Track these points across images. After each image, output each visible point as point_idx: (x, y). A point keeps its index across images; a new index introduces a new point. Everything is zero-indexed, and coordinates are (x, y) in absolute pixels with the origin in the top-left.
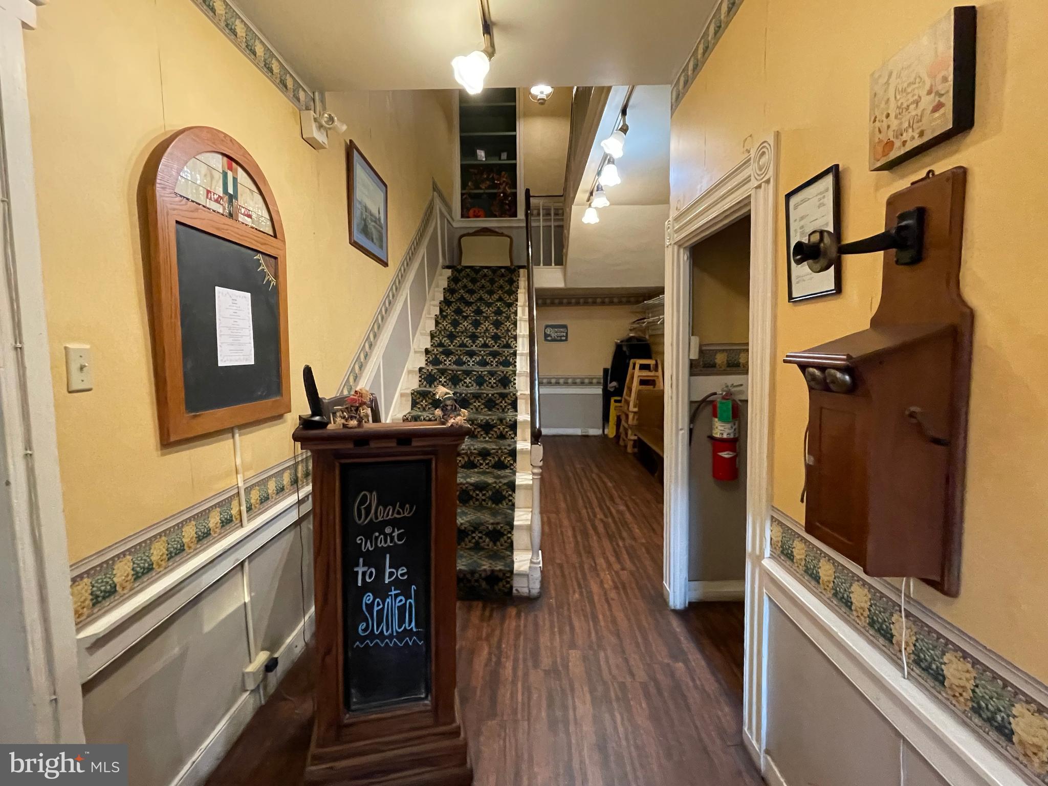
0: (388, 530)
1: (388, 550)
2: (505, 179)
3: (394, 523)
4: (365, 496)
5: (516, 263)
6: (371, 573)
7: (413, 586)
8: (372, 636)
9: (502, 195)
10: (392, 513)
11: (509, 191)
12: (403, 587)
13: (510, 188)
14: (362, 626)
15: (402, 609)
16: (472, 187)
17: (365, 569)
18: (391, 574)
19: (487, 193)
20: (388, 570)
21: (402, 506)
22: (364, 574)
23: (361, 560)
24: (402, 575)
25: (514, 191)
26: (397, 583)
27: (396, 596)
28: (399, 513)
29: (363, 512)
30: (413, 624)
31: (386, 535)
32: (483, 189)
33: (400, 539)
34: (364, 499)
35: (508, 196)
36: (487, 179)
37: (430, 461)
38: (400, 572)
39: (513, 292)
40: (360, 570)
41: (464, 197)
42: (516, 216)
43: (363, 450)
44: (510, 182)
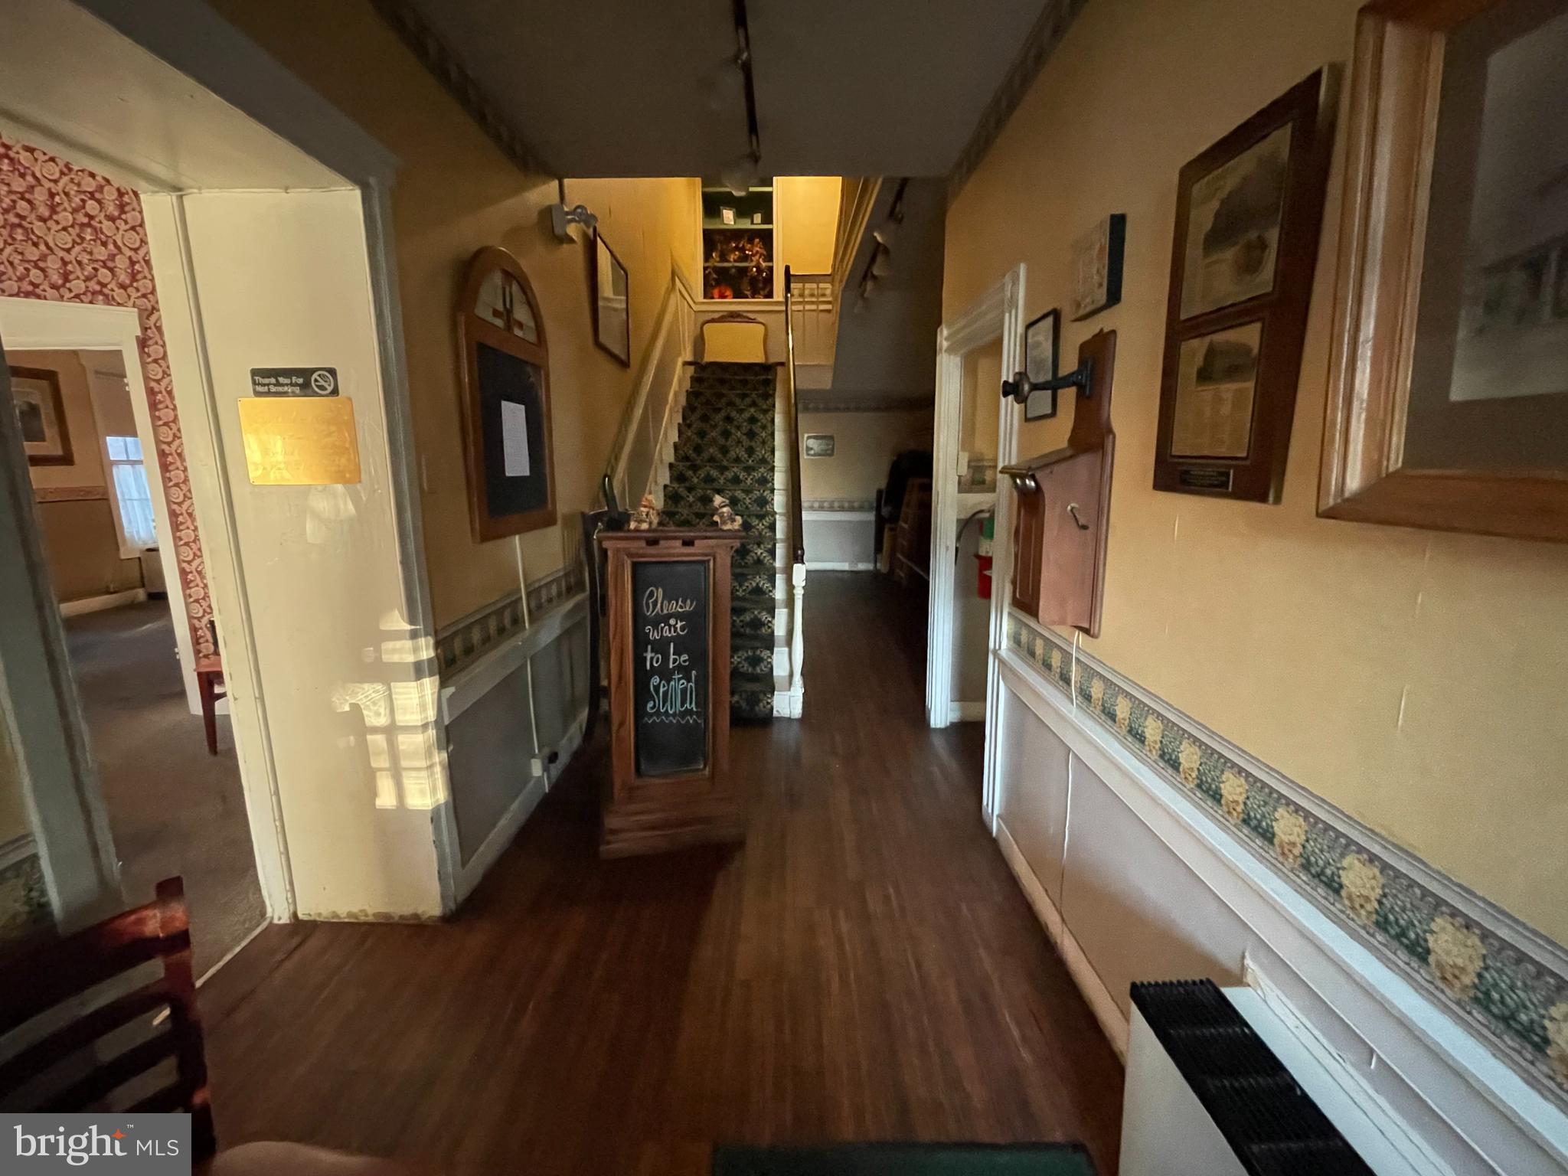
0: (672, 622)
1: (672, 639)
2: (758, 249)
3: (678, 616)
4: (652, 591)
5: (772, 360)
6: (658, 659)
7: (694, 672)
8: (658, 713)
9: (755, 269)
10: (675, 607)
11: (764, 264)
12: (685, 671)
13: (764, 261)
14: (650, 704)
15: (684, 691)
16: (718, 259)
17: (653, 655)
18: (675, 661)
19: (736, 267)
20: (672, 657)
21: (684, 602)
22: (652, 659)
23: (649, 647)
24: (685, 661)
25: (770, 264)
26: (679, 668)
27: (679, 679)
28: (681, 607)
29: (651, 605)
30: (693, 705)
31: (670, 626)
32: (733, 261)
33: (682, 630)
34: (651, 594)
35: (763, 271)
36: (737, 248)
37: (709, 561)
38: (682, 659)
39: (769, 396)
40: (649, 655)
41: (707, 272)
42: (772, 297)
43: (652, 550)
44: (765, 253)
